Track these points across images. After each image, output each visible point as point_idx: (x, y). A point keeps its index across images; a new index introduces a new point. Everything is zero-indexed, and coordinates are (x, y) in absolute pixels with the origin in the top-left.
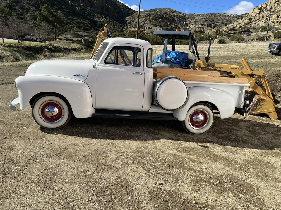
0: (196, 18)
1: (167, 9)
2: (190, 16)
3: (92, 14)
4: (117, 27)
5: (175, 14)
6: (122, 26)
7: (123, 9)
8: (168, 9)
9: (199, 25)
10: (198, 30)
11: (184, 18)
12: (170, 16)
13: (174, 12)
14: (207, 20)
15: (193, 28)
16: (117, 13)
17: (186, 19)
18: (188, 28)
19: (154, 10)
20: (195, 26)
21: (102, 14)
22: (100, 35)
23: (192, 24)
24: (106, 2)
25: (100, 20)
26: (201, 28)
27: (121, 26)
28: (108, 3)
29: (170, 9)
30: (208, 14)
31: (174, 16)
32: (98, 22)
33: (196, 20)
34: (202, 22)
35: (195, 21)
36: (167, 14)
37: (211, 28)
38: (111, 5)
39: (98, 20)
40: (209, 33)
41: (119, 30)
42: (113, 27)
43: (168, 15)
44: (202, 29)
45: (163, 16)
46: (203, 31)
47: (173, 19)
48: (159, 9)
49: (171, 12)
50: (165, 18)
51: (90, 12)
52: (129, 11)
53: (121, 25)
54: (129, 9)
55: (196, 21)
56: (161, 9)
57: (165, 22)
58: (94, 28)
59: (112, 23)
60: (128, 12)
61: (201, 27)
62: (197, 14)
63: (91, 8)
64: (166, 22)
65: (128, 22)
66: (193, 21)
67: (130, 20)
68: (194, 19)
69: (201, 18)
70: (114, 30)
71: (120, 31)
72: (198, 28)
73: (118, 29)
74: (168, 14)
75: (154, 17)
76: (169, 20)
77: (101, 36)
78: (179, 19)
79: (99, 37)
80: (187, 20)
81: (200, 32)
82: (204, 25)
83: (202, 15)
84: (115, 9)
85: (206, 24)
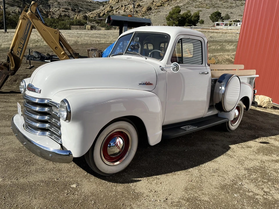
9: (63, 8)
10: (63, 14)
14: (70, 4)
15: (57, 11)
17: (47, 0)
18: (52, 11)
20: (59, 10)
22: (24, 16)
23: (56, 7)
26: (66, 12)
33: (59, 2)
34: (65, 5)
35: (58, 4)
37: (76, 12)
40: (76, 18)
44: (67, 13)
46: (68, 15)
61: (66, 11)
66: (55, 4)
68: (57, 1)
69: (64, 1)
72: (63, 11)
77: (26, 18)
79: (23, 19)
80: (49, 2)
81: (65, 15)
82: (68, 9)
85: (70, 8)
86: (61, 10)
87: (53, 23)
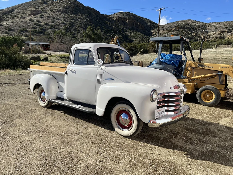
0: (216, 26)
1: (188, 20)
2: (211, 24)
3: (125, 30)
4: (144, 39)
5: (195, 24)
6: (148, 37)
7: (150, 24)
8: (189, 20)
9: (219, 32)
10: (218, 36)
11: (204, 27)
12: (191, 26)
13: (195, 22)
14: (227, 27)
15: (213, 34)
16: (144, 28)
17: (206, 27)
18: (208, 35)
19: (176, 22)
20: (215, 33)
21: (133, 29)
23: (213, 32)
24: (136, 20)
25: (130, 34)
26: (221, 34)
27: (147, 38)
28: (138, 21)
29: (191, 20)
30: (228, 22)
31: (195, 25)
32: (129, 36)
33: (216, 27)
34: (222, 29)
35: (215, 29)
36: (188, 25)
37: (231, 33)
38: (140, 22)
39: (129, 35)
40: (228, 38)
41: (146, 41)
42: (141, 39)
43: (189, 25)
44: (222, 35)
45: (184, 27)
46: (224, 36)
47: (194, 28)
48: (181, 21)
49: (192, 22)
50: (186, 28)
51: (123, 29)
52: (155, 25)
53: (147, 37)
54: (154, 24)
55: (216, 28)
56: (183, 21)
57: (186, 31)
58: (126, 41)
59: (140, 36)
60: (153, 26)
61: (222, 33)
62: (217, 22)
63: (124, 26)
64: (187, 31)
65: (153, 34)
66: (213, 29)
67: (155, 33)
68: (214, 27)
69: (221, 25)
70: (141, 41)
71: (147, 41)
72: (218, 34)
73: (145, 40)
74: (189, 24)
75: (176, 28)
76: (190, 29)
78: (200, 28)
80: (207, 29)
81: (221, 38)
82: (224, 32)
83: (221, 23)
84: (143, 25)
85: (226, 30)
86: (217, 33)
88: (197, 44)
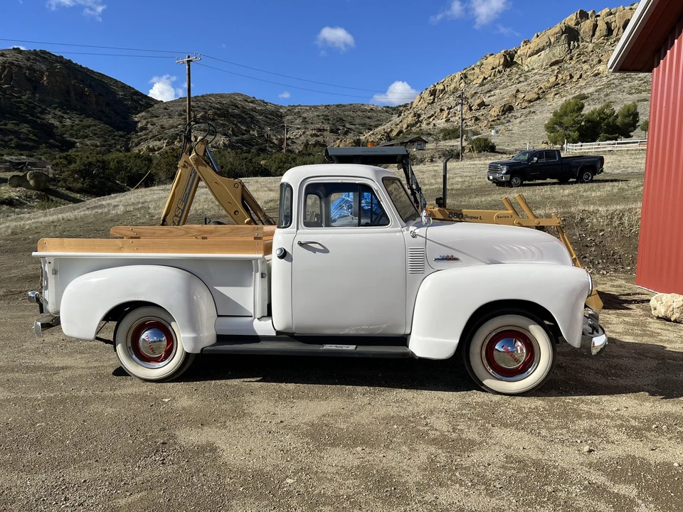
0: (305, 115)
1: (234, 94)
2: (291, 110)
3: (39, 109)
4: (113, 139)
5: (254, 106)
6: (125, 135)
7: (125, 95)
8: (238, 94)
9: (312, 130)
10: (313, 140)
11: (277, 116)
12: (244, 110)
13: (252, 102)
15: (301, 136)
16: (107, 104)
17: (281, 116)
18: (290, 138)
19: (203, 96)
20: (304, 133)
21: (67, 106)
22: (185, 161)
23: (298, 129)
24: (76, 78)
25: (61, 122)
26: (318, 136)
27: (121, 136)
28: (82, 81)
29: (242, 95)
30: (329, 106)
31: (254, 110)
32: (57, 127)
33: (305, 118)
34: (317, 123)
35: (303, 122)
36: (236, 106)
37: (339, 135)
38: (90, 86)
39: (57, 123)
40: (339, 146)
41: (118, 147)
42: (101, 139)
43: (239, 108)
44: (320, 139)
45: (227, 111)
46: (324, 142)
47: (252, 118)
48: (216, 95)
49: (247, 101)
50: (231, 116)
51: (30, 103)
52: (142, 100)
53: (121, 133)
54: (139, 96)
55: (305, 121)
56: (221, 96)
57: (234, 124)
58: (46, 143)
59: (96, 130)
60: (137, 102)
61: (319, 133)
62: (305, 106)
63: (33, 94)
64: (236, 125)
65: (140, 125)
66: (297, 121)
67: (144, 122)
68: (300, 117)
69: (316, 114)
70: (103, 146)
71: (121, 147)
72: (312, 135)
73: (115, 143)
74: (240, 106)
75: (206, 113)
76: (243, 121)
77: (188, 164)
78: (267, 117)
79: (184, 166)
80: (285, 120)
81: (318, 144)
82: (324, 130)
83: (315, 107)
84: (100, 95)
85: (328, 127)
86: (308, 133)
87: (284, 163)
88: (284, 159)
